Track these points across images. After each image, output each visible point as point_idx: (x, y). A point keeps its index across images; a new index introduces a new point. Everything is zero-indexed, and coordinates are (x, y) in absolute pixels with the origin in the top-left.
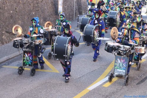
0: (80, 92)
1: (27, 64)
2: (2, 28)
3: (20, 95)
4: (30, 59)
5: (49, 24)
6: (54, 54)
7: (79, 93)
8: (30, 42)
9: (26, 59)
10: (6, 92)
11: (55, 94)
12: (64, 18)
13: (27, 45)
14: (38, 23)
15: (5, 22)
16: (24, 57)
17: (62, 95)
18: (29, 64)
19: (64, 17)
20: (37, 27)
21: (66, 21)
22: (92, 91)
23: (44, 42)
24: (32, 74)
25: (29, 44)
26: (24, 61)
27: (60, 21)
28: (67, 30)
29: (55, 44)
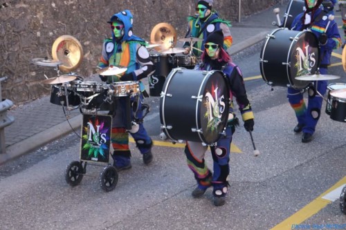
0: (302, 206)
1: (93, 155)
2: (84, 31)
3: (133, 212)
4: (100, 139)
5: (163, 30)
6: (164, 127)
7: (299, 209)
8: (98, 89)
9: (90, 139)
10: (97, 206)
11: (231, 211)
12: (209, 11)
13: (91, 97)
14: (131, 29)
15: (90, 15)
16: (84, 133)
17: (251, 214)
18: (99, 154)
19: (209, 8)
20: (127, 41)
21: (216, 20)
22: (335, 203)
23: (150, 86)
24: (108, 184)
25: (96, 95)
26: (86, 146)
27: (197, 20)
28: (214, 47)
29: (163, 94)
